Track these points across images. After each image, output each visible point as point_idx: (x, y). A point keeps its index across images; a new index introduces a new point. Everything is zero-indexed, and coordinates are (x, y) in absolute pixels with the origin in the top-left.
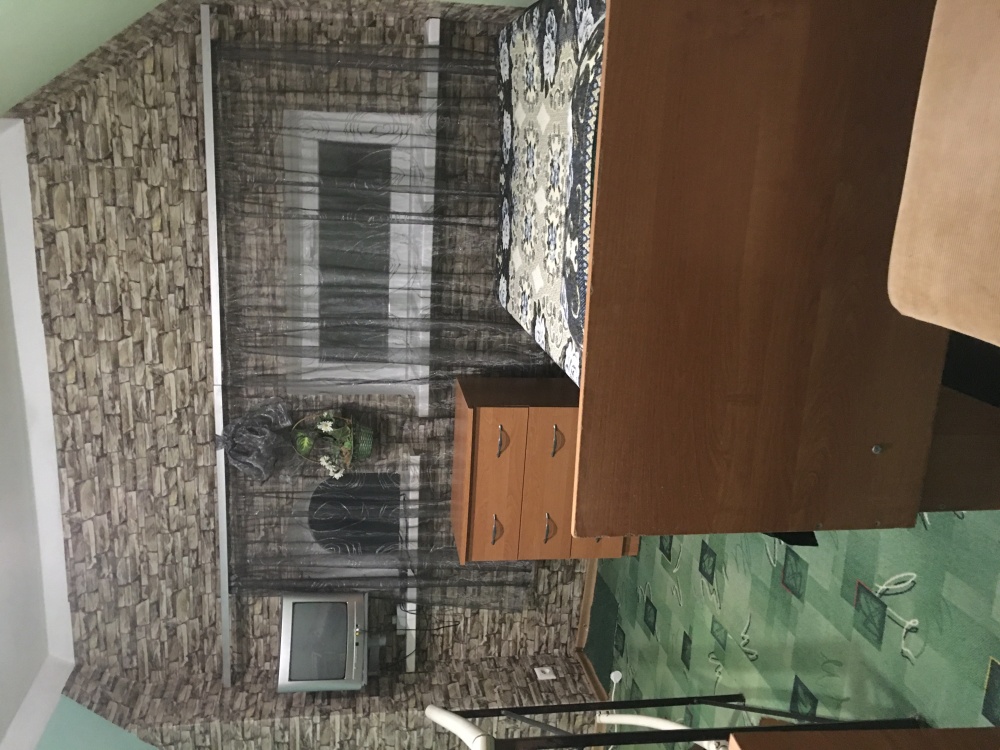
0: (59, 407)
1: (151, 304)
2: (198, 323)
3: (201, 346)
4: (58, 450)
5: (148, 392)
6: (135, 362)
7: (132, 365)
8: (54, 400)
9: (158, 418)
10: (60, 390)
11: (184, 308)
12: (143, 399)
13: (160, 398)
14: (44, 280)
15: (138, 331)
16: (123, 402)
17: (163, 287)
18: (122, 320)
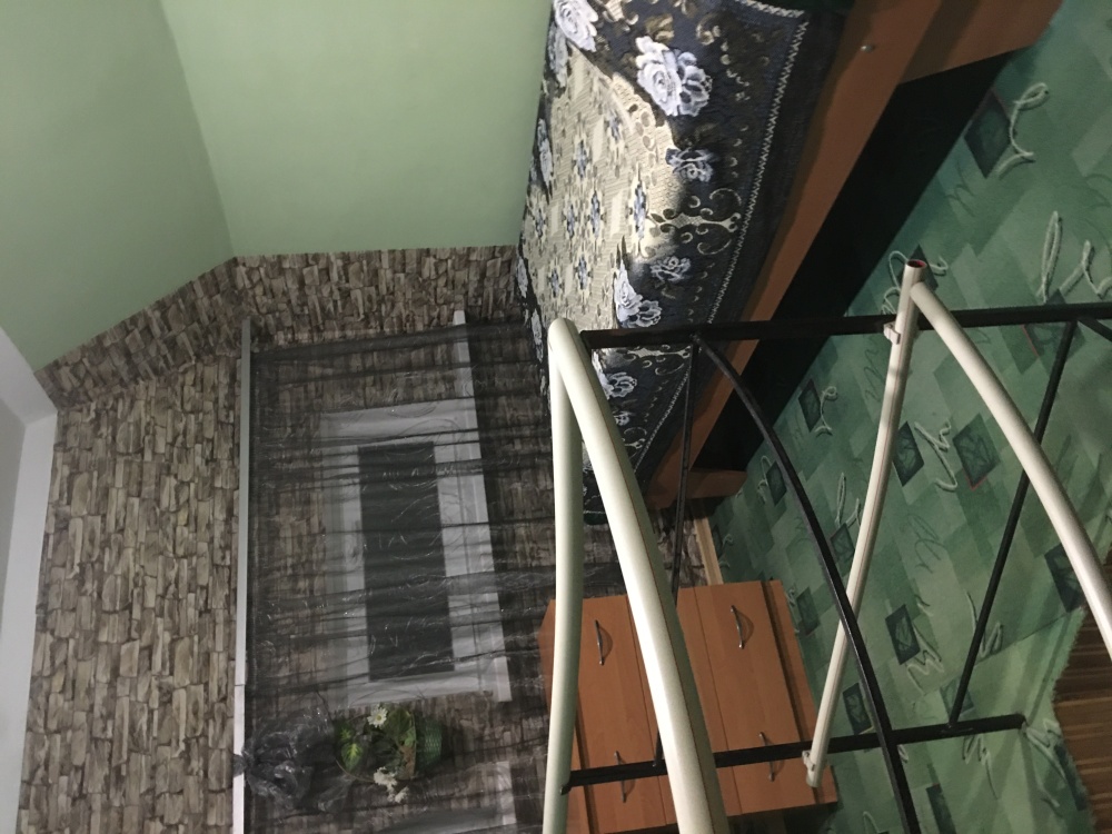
0: (35, 722)
1: (167, 603)
2: (220, 629)
3: (223, 657)
4: (23, 782)
5: (151, 712)
6: (139, 672)
7: (135, 675)
8: (30, 712)
9: (161, 749)
10: (41, 699)
11: (205, 611)
12: (143, 721)
13: (166, 721)
14: (47, 567)
15: (147, 634)
16: (118, 722)
17: (183, 585)
18: (130, 619)
